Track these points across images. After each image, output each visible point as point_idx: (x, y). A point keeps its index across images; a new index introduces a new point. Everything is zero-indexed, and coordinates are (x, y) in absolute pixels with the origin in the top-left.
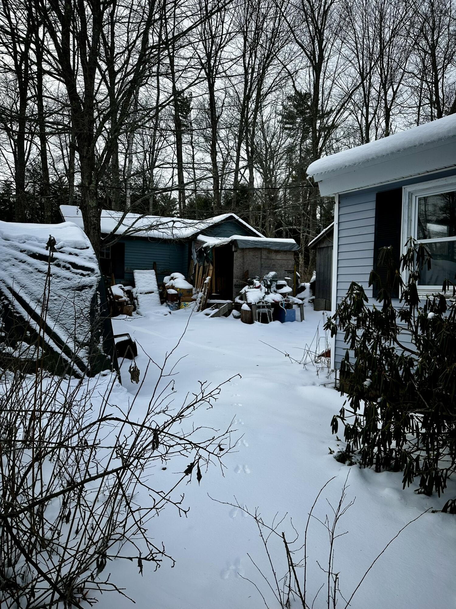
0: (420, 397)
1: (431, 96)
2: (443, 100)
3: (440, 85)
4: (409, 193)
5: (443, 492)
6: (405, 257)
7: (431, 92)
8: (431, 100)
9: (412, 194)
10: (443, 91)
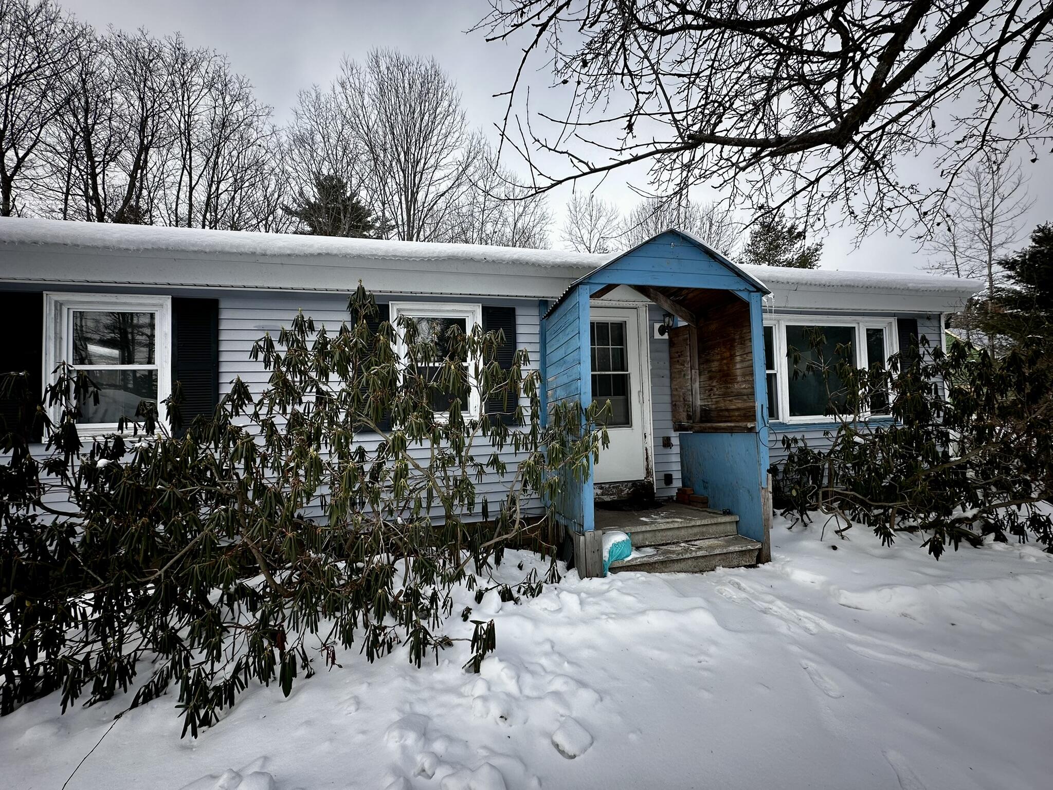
0: (88, 573)
1: (87, 189)
2: (105, 199)
3: (99, 180)
4: (56, 302)
5: (131, 682)
6: (53, 389)
7: (86, 184)
8: (86, 192)
9: (61, 305)
10: (104, 188)
